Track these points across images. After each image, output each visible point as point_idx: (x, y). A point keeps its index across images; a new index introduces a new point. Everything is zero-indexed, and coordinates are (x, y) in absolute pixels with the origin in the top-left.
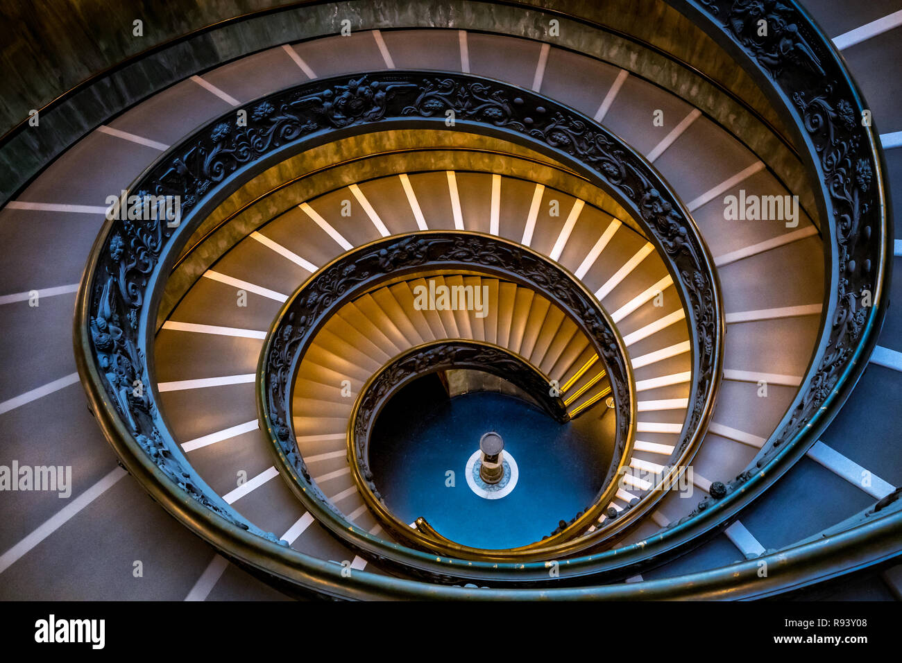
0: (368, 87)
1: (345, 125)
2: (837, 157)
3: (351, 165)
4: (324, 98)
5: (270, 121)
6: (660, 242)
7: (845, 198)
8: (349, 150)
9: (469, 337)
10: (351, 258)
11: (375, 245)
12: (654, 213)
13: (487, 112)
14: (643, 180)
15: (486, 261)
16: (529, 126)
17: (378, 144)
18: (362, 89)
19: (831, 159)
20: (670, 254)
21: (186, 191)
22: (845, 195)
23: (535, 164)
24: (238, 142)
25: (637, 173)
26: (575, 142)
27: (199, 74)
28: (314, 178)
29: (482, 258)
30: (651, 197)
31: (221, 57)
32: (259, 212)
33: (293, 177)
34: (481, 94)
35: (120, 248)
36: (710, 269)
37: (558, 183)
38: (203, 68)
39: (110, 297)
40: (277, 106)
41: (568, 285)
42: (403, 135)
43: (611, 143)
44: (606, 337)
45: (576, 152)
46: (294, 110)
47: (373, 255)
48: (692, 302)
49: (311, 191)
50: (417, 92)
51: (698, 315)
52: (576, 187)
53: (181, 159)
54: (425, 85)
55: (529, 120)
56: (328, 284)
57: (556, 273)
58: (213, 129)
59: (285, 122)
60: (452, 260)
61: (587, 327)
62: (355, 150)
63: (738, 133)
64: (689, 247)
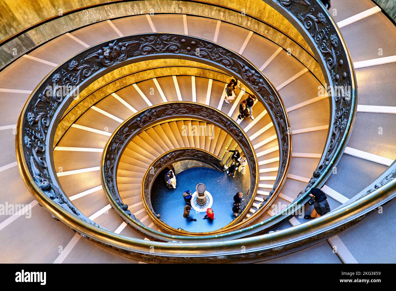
0: (117, 46)
1: (111, 65)
2: (321, 36)
3: (110, 84)
4: (99, 54)
5: (77, 69)
6: (252, 87)
7: (328, 52)
8: (108, 78)
9: (178, 147)
10: (125, 125)
11: (134, 117)
12: (248, 76)
13: (171, 48)
14: (241, 64)
15: (181, 113)
16: (189, 51)
17: (121, 72)
18: (115, 47)
19: (318, 37)
20: (257, 91)
21: (48, 109)
22: (327, 50)
23: (189, 68)
24: (65, 81)
25: (238, 62)
26: (210, 54)
27: (27, 53)
28: (95, 93)
29: (179, 112)
30: (245, 70)
31: (36, 44)
32: (73, 114)
33: (85, 95)
34: (166, 41)
35: (30, 141)
36: (276, 93)
37: (200, 74)
38: (28, 50)
39: (35, 165)
40: (79, 62)
41: (217, 115)
42: (131, 66)
43: (225, 51)
44: (237, 131)
45: (211, 58)
46: (87, 62)
47: (134, 121)
48: (270, 108)
49: (95, 100)
50: (139, 44)
51: (274, 113)
52: (208, 74)
53: (42, 94)
54: (142, 41)
55: (189, 48)
56: (119, 138)
57: (211, 111)
58: (53, 77)
59: (84, 68)
60: (167, 115)
61: (228, 130)
62: (111, 77)
63: (269, 38)
64: (265, 86)
